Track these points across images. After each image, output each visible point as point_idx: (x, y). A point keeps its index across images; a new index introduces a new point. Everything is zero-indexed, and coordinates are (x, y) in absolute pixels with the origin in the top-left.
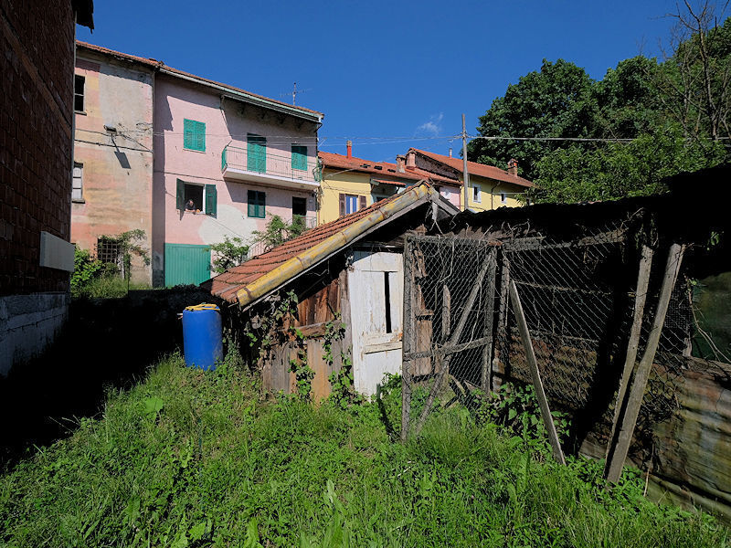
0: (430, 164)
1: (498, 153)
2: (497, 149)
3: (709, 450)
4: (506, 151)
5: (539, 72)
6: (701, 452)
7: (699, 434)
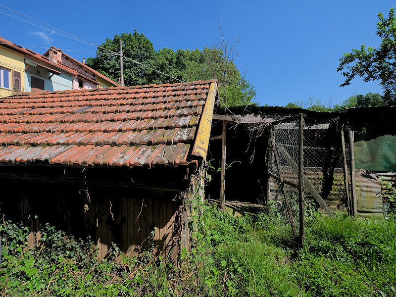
0: (71, 64)
1: (110, 71)
2: (109, 69)
3: (364, 198)
4: (115, 71)
5: (132, 34)
6: (362, 199)
7: (361, 194)
